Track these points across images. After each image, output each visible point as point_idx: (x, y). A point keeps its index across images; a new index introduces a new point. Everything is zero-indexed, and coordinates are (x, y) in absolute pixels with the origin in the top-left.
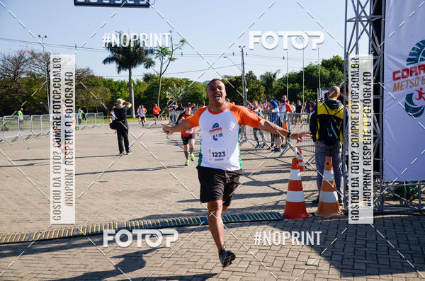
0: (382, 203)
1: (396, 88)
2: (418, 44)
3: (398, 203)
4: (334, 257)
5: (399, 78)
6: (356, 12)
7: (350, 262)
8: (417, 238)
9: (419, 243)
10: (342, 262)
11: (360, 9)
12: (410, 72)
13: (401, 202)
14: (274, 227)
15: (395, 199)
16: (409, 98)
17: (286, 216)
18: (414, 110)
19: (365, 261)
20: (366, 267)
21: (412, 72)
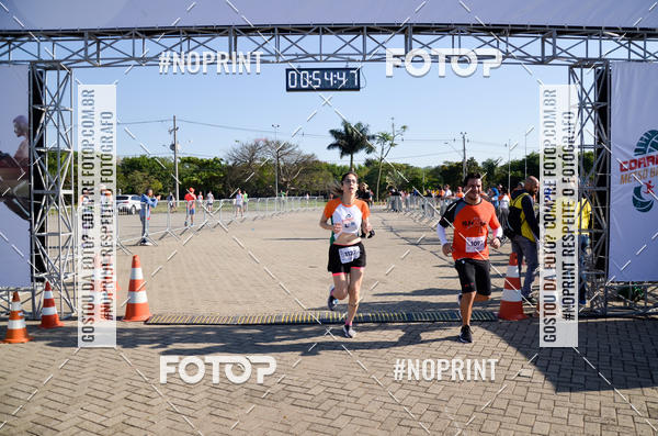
0: (606, 304)
1: (623, 180)
2: (646, 134)
3: (622, 304)
4: (551, 368)
5: (626, 170)
6: (580, 98)
7: (568, 374)
8: (643, 346)
9: (645, 352)
10: (559, 373)
11: (584, 96)
12: (638, 163)
13: (625, 304)
14: (486, 329)
15: (619, 300)
16: (637, 191)
17: (500, 317)
18: (643, 204)
19: (585, 373)
20: (586, 380)
21: (640, 163)
